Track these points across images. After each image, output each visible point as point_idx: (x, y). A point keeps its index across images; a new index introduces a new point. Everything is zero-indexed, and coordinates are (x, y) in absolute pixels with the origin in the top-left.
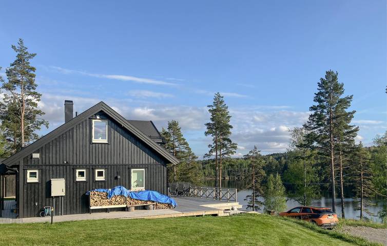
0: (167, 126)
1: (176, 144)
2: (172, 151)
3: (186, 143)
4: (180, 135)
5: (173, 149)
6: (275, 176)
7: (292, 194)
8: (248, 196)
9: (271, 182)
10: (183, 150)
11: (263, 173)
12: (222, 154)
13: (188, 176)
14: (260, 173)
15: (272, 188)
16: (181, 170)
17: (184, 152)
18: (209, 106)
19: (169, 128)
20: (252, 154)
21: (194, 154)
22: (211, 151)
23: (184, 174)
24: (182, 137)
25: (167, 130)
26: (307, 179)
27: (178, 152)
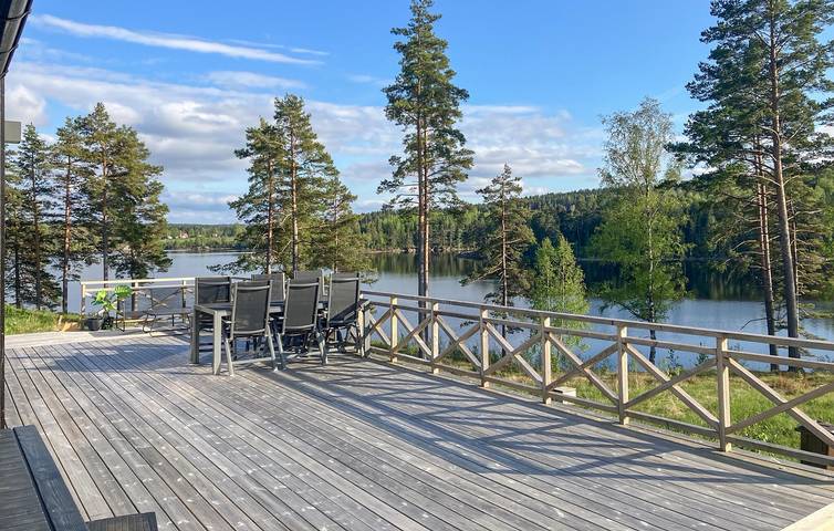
0: (274, 110)
1: (299, 160)
2: (287, 179)
3: (325, 158)
4: (307, 136)
5: (289, 174)
6: (556, 244)
7: (614, 291)
8: (489, 296)
9: (547, 258)
10: (317, 176)
11: (529, 235)
12: (431, 182)
13: (332, 244)
14: (519, 235)
15: (550, 274)
16: (312, 229)
17: (320, 180)
18: (396, 32)
19: (278, 116)
20: (498, 186)
21: (345, 189)
22: (399, 173)
23: (321, 241)
24: (314, 141)
25: (273, 123)
26: (656, 248)
27: (304, 181)
